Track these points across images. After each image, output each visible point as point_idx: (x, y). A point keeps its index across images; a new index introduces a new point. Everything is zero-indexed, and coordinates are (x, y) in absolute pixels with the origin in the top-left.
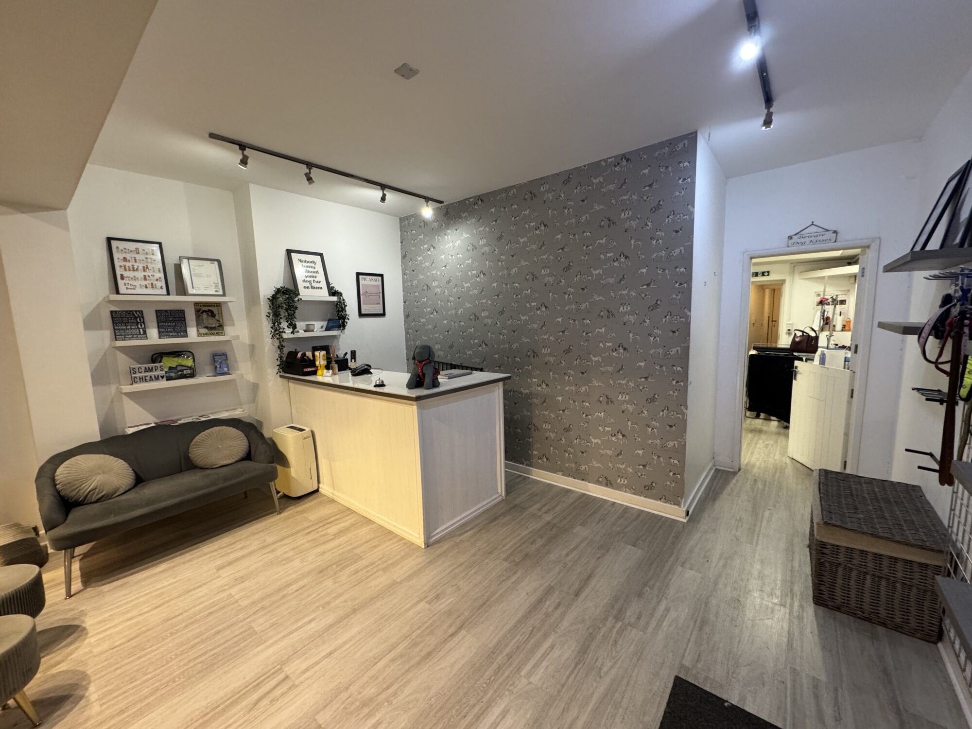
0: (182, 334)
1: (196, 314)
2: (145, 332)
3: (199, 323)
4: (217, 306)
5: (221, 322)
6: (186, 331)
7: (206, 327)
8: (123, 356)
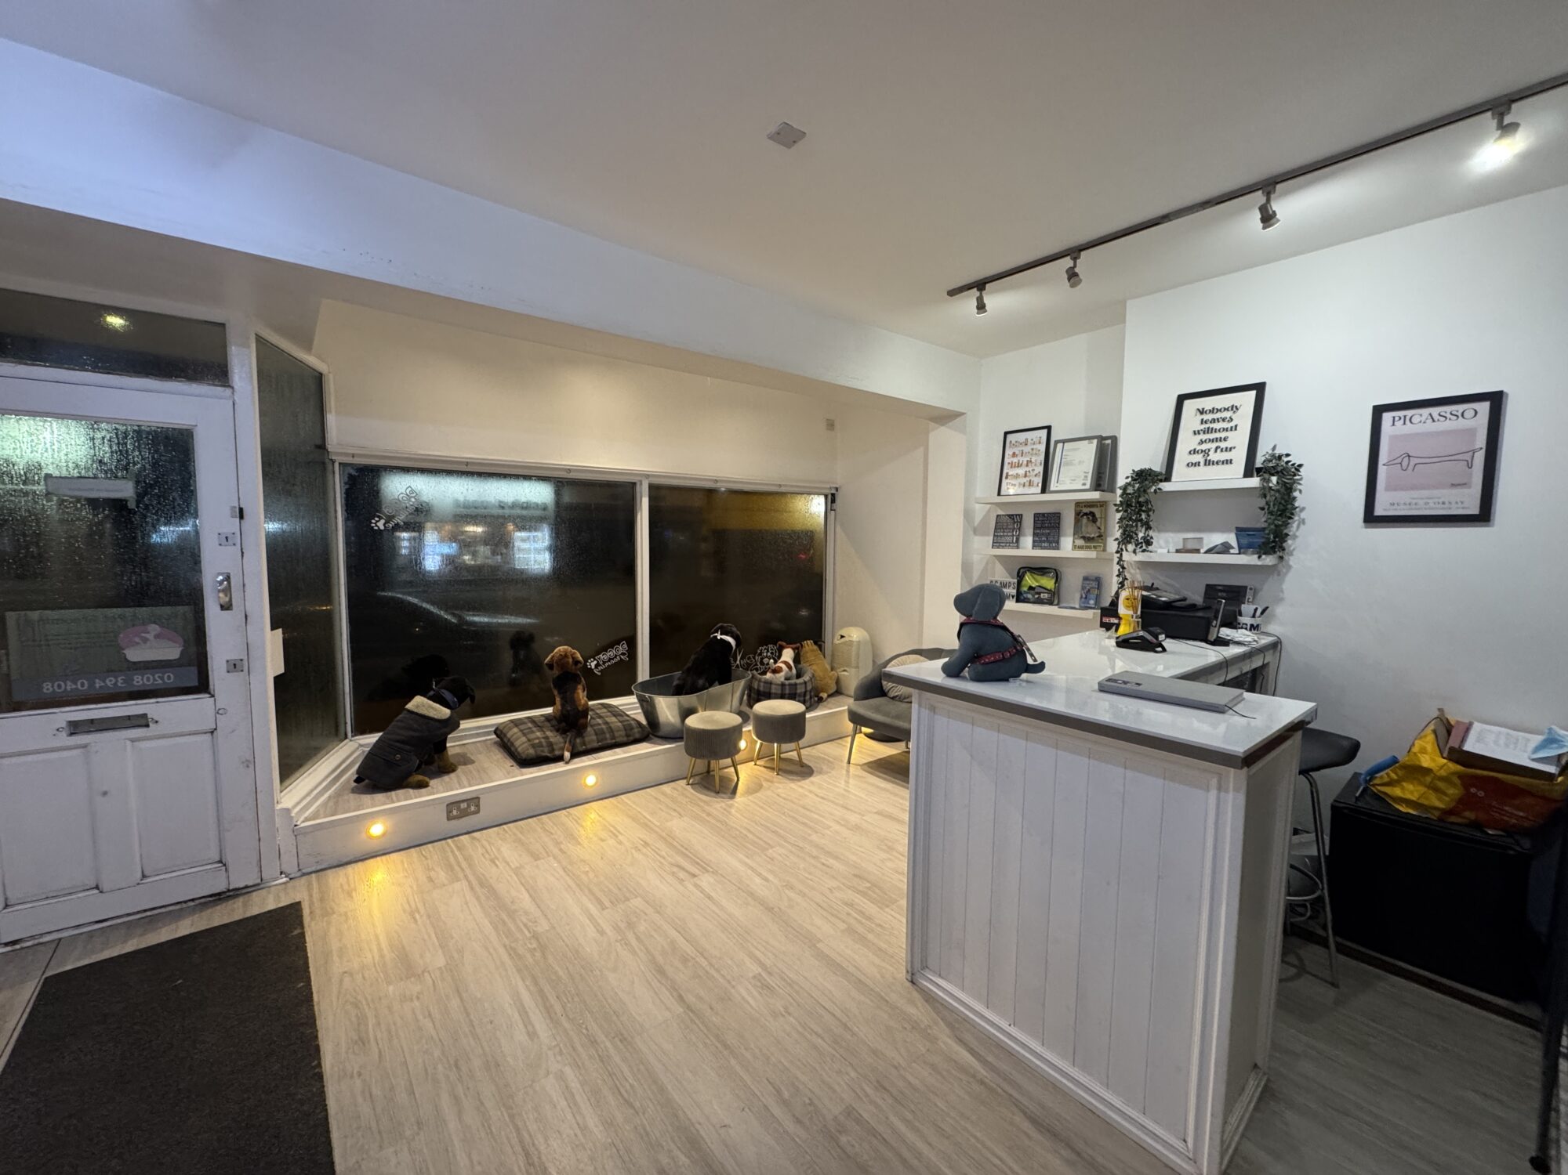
0: (1054, 545)
1: (1075, 518)
2: (1018, 541)
3: (1077, 531)
4: (1101, 506)
5: (1102, 531)
6: (1058, 542)
7: (1084, 538)
8: (1002, 567)
